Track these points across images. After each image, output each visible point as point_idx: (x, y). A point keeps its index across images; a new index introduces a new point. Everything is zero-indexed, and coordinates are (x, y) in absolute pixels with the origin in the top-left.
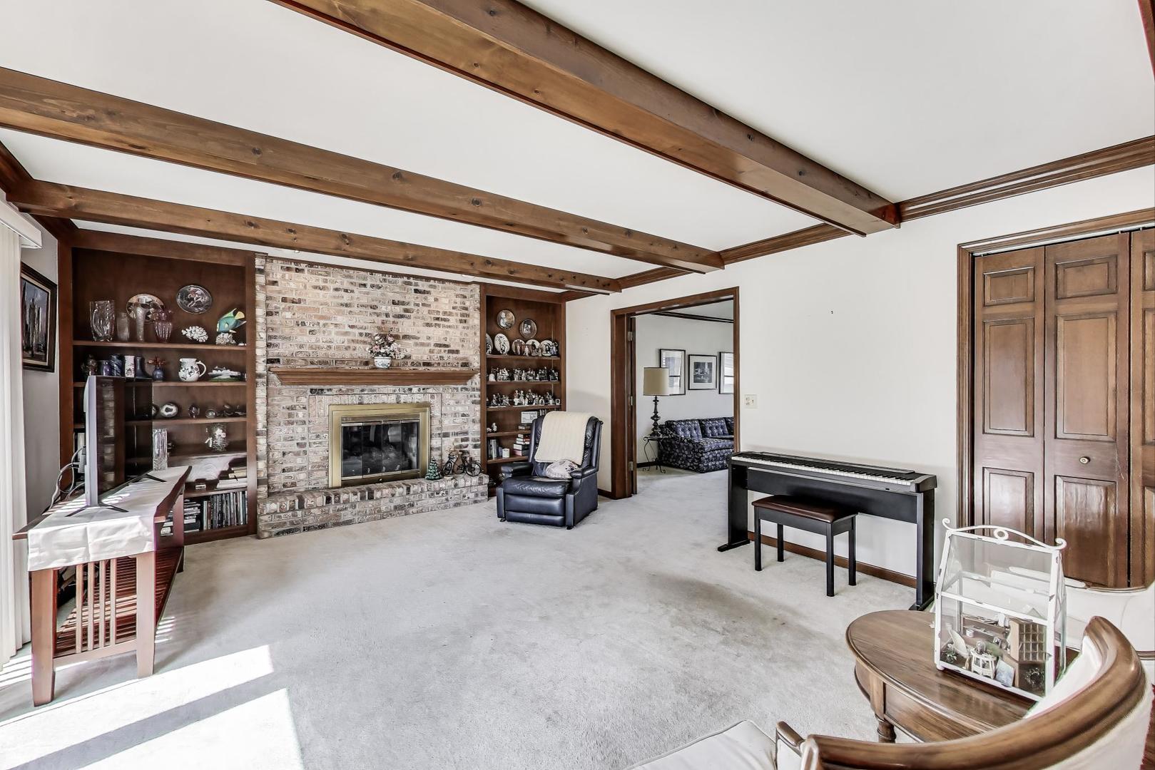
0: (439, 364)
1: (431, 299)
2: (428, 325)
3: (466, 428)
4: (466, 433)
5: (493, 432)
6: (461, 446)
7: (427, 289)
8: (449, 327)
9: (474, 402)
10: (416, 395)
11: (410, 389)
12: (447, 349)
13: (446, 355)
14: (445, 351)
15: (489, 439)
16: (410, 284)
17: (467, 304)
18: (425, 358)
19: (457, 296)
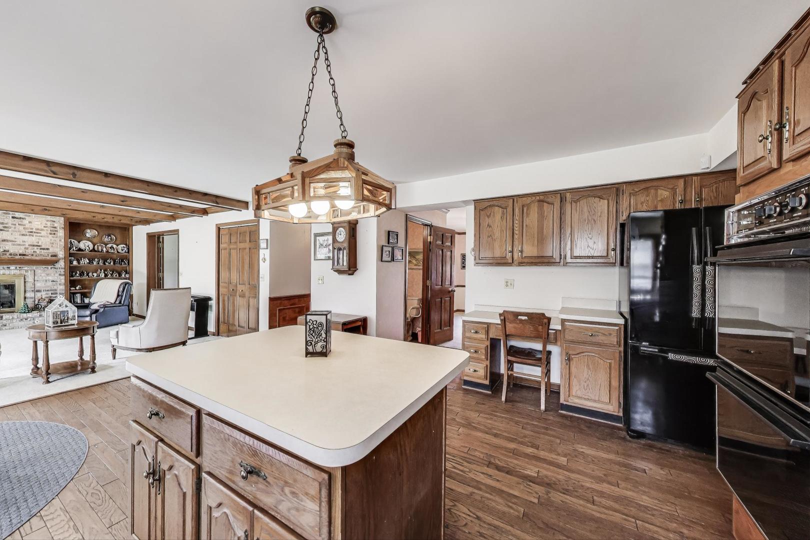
0: (33, 255)
1: (26, 222)
2: (23, 235)
3: (55, 287)
4: (56, 290)
5: (76, 290)
6: (51, 297)
7: (23, 217)
8: (41, 236)
9: (60, 275)
10: (13, 270)
11: (9, 268)
12: (39, 248)
13: (38, 251)
14: (37, 249)
15: (74, 294)
16: (9, 214)
17: (56, 225)
18: (21, 252)
19: (47, 221)
